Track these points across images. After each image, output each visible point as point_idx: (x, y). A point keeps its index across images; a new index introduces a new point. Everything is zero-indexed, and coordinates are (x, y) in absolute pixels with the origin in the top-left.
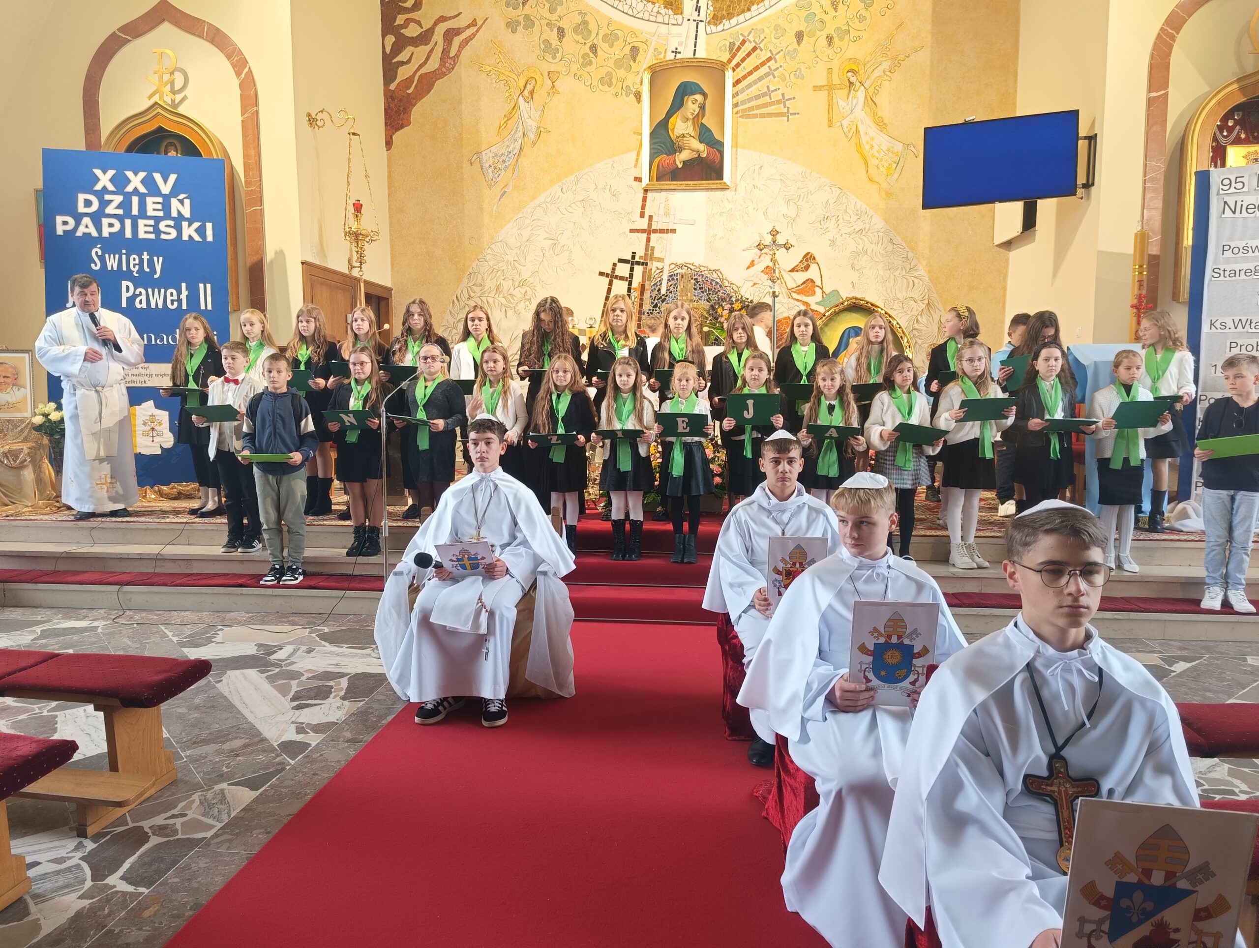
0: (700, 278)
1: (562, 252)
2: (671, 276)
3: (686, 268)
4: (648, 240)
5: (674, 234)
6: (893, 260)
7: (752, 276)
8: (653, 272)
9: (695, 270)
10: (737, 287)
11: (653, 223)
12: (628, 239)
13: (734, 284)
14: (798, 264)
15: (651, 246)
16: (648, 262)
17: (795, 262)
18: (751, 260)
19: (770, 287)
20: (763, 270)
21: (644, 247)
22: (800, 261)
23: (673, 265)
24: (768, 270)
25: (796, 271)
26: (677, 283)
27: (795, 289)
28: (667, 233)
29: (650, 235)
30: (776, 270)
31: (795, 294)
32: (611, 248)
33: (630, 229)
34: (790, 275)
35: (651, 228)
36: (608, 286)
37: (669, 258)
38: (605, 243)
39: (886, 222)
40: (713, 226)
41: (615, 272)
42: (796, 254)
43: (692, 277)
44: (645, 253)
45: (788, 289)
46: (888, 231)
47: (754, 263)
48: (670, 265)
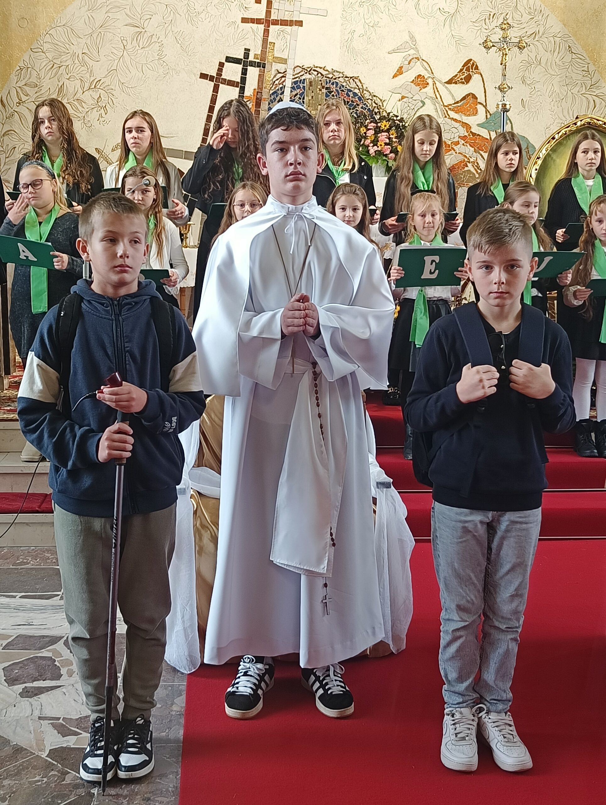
0: (333, 88)
1: (149, 45)
2: (295, 83)
3: (316, 73)
4: (266, 32)
5: (300, 28)
6: (572, 72)
7: (400, 87)
8: (272, 77)
9: (327, 76)
10: (381, 100)
11: (272, 11)
12: (240, 30)
13: (377, 97)
14: (456, 73)
15: (270, 42)
16: (266, 62)
17: (453, 70)
18: (399, 66)
19: (422, 101)
20: (414, 80)
21: (260, 43)
22: (459, 70)
23: (298, 67)
24: (419, 80)
25: (454, 83)
26: (304, 92)
27: (453, 105)
28: (290, 26)
29: (269, 27)
30: (430, 81)
31: (452, 112)
32: (215, 42)
33: (242, 18)
34: (446, 88)
35: (270, 18)
36: (213, 92)
37: (294, 59)
38: (208, 35)
39: (564, 24)
40: (350, 19)
41: (221, 75)
42: (455, 61)
43: (323, 85)
44: (262, 50)
45: (444, 106)
46: (566, 36)
47: (403, 69)
48: (295, 68)
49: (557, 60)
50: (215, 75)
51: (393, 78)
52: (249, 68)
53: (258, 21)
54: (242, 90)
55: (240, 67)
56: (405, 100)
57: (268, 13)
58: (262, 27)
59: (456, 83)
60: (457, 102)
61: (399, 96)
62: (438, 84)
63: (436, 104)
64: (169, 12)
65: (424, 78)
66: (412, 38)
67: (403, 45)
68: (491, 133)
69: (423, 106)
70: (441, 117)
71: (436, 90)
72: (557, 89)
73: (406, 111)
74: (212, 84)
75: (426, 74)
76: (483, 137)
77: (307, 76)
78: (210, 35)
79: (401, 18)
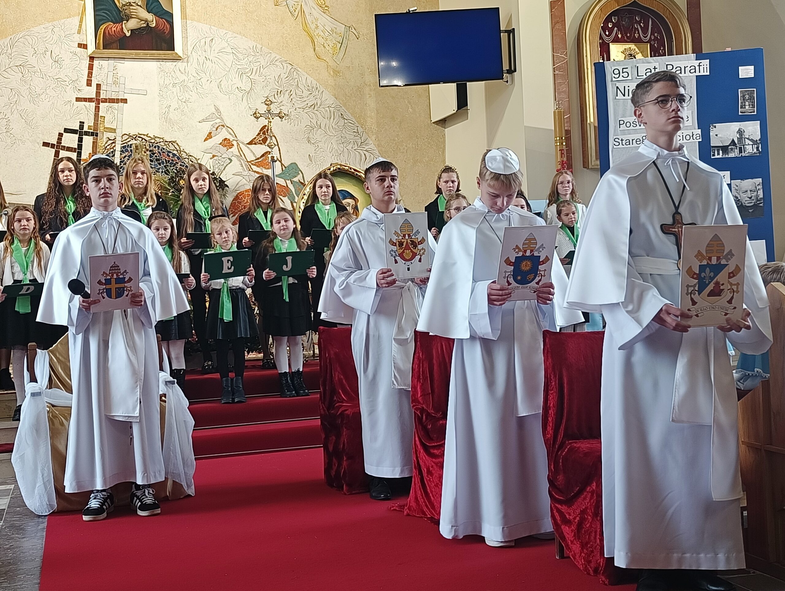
0: (156, 151)
2: (124, 147)
3: (140, 139)
4: (97, 108)
5: (125, 104)
6: (345, 134)
7: (211, 148)
8: (104, 143)
9: (150, 141)
10: (196, 159)
11: (101, 92)
12: (75, 107)
13: (192, 156)
14: (255, 136)
15: (101, 116)
16: (98, 132)
17: (253, 134)
18: (209, 132)
19: (229, 159)
20: (221, 143)
21: (93, 117)
22: (257, 134)
23: (125, 135)
24: (226, 142)
25: (254, 144)
26: (131, 155)
27: (255, 161)
28: (117, 103)
29: (99, 104)
30: (235, 143)
31: (255, 167)
32: (54, 117)
33: (76, 98)
34: (248, 148)
35: (100, 97)
36: (55, 157)
37: (122, 129)
38: (48, 112)
39: (335, 98)
40: (166, 96)
41: (61, 143)
42: (253, 127)
43: (147, 148)
44: (94, 123)
45: (248, 162)
46: (338, 106)
47: (212, 134)
48: (123, 135)
49: (333, 125)
50: (55, 143)
51: (205, 141)
52: (85, 137)
53: (90, 100)
54: (79, 154)
55: (76, 136)
56: (215, 158)
57: (98, 93)
58: (93, 105)
59: (255, 144)
60: (258, 159)
61: (211, 155)
62: (241, 145)
63: (241, 161)
64: (13, 94)
65: (230, 141)
66: (217, 110)
67: (211, 116)
68: (287, 181)
69: (231, 162)
70: (246, 170)
71: (239, 149)
72: (335, 146)
73: (217, 167)
74: (53, 150)
75: (231, 137)
76: (280, 185)
77: (133, 142)
78: (50, 112)
79: (207, 95)
